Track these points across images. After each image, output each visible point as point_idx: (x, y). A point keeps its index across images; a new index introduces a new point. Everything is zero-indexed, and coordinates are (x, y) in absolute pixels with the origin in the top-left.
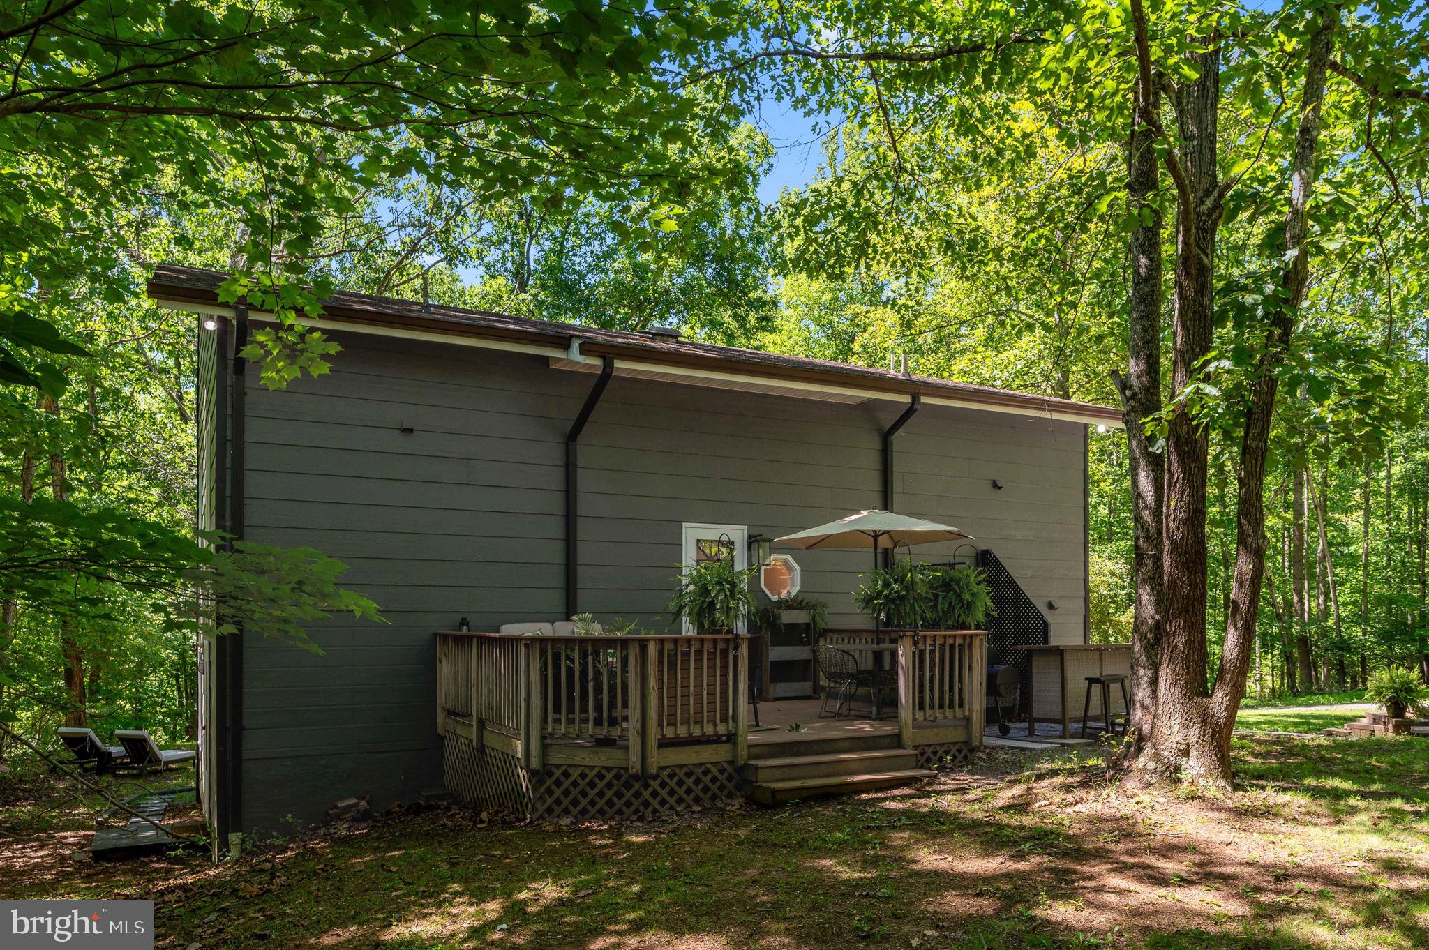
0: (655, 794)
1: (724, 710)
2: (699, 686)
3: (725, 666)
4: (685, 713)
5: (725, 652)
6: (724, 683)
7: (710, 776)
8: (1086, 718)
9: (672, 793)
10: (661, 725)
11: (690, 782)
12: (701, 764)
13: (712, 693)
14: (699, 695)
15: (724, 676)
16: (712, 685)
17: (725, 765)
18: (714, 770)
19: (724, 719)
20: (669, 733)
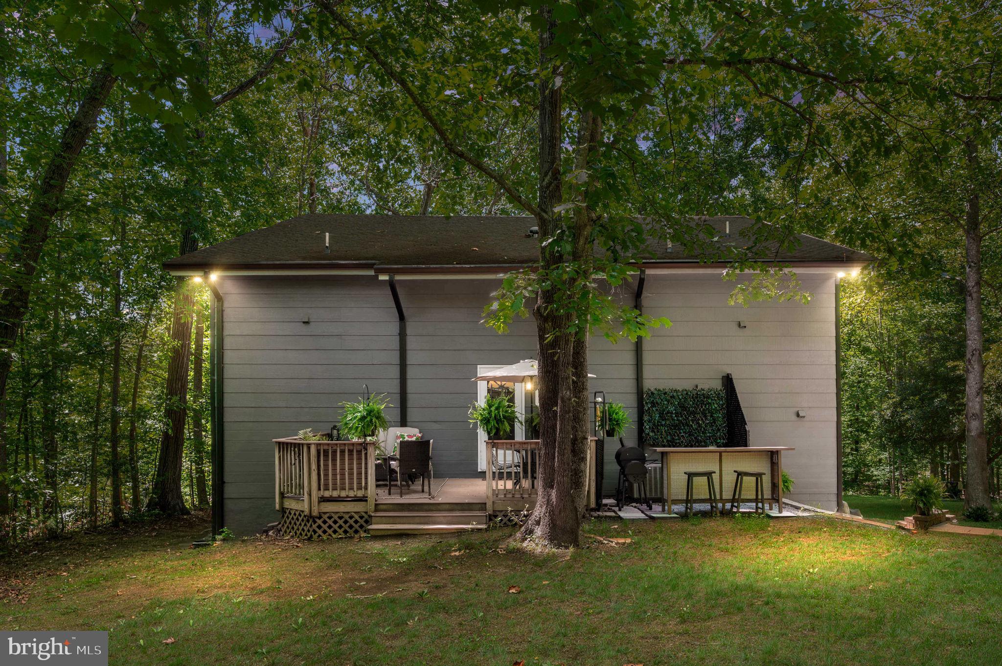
0: (319, 527)
1: (359, 483)
2: (342, 469)
3: (359, 459)
4: (335, 484)
5: (359, 452)
6: (359, 468)
7: (353, 520)
8: (689, 501)
9: (330, 527)
10: (319, 489)
11: (341, 522)
12: (348, 513)
13: (351, 474)
14: (343, 475)
15: (359, 464)
16: (351, 469)
17: (363, 514)
18: (357, 517)
19: (360, 488)
20: (327, 494)
